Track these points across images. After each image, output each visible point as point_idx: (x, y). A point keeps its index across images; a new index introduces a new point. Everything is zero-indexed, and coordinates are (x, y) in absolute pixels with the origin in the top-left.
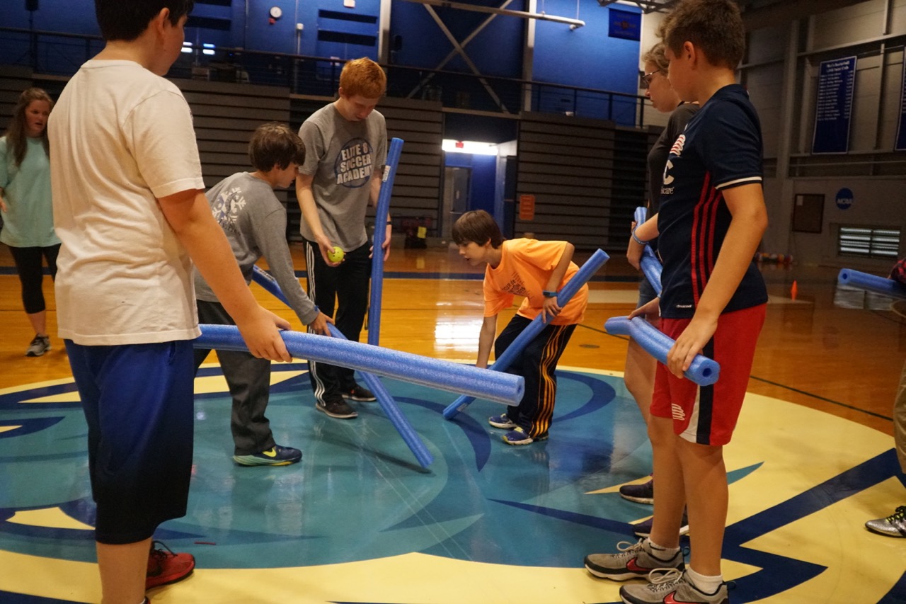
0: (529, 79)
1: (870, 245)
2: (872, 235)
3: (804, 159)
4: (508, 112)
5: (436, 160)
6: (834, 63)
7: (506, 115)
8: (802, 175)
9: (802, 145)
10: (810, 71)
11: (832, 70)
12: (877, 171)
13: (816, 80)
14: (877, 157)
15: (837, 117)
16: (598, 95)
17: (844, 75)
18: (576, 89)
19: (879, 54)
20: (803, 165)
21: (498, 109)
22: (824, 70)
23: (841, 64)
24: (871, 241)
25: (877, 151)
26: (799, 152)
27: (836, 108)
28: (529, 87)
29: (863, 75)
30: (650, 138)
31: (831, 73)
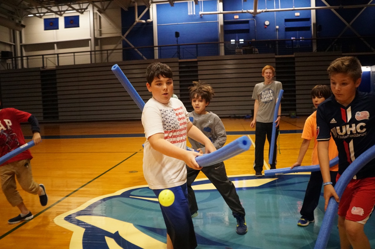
21: (370, 51)
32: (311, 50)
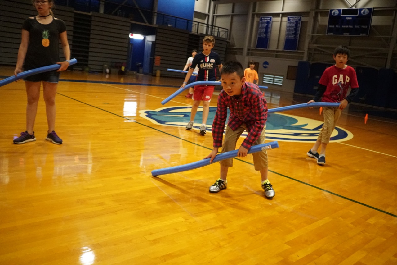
0: (156, 12)
1: (273, 81)
2: (274, 78)
3: (252, 50)
4: (148, 24)
5: (127, 41)
6: (265, 18)
7: (147, 24)
8: (251, 55)
9: (252, 45)
10: (256, 19)
11: (264, 20)
12: (277, 56)
13: (258, 23)
14: (277, 52)
15: (265, 37)
16: (183, 20)
17: (268, 22)
18: (176, 18)
19: (279, 17)
20: (252, 52)
21: (144, 22)
22: (261, 20)
23: (267, 19)
24: (273, 80)
25: (277, 50)
26: (250, 47)
27: (265, 33)
28: (156, 14)
29: (274, 23)
30: (201, 38)
31: (263, 21)
32: (97, 10)
